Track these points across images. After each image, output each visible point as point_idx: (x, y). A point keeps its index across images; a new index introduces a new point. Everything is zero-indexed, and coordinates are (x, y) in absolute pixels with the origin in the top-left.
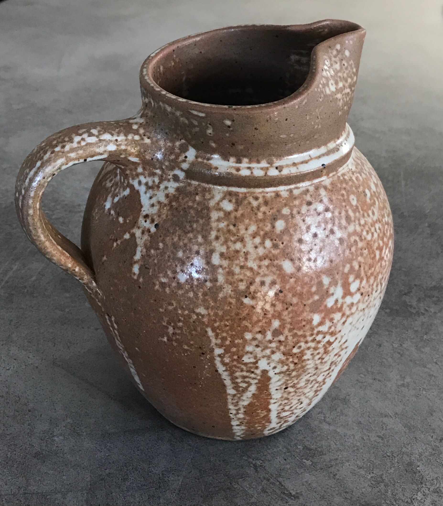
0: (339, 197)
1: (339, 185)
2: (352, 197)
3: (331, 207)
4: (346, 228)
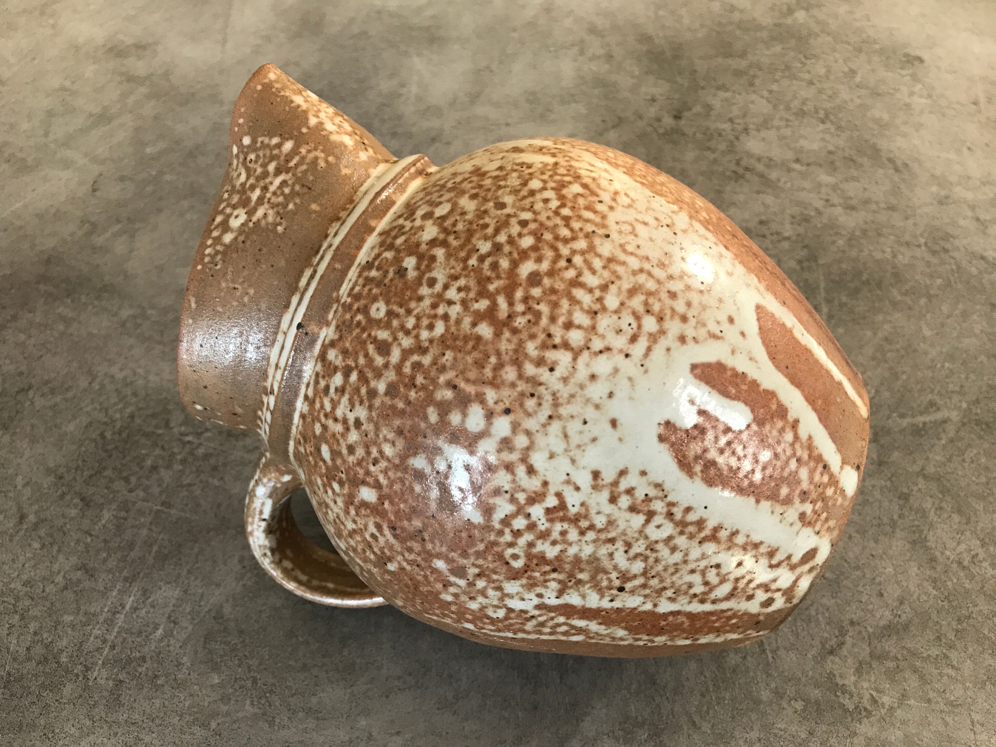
0: (354, 335)
1: (347, 316)
2: (374, 308)
3: (350, 362)
4: (387, 365)
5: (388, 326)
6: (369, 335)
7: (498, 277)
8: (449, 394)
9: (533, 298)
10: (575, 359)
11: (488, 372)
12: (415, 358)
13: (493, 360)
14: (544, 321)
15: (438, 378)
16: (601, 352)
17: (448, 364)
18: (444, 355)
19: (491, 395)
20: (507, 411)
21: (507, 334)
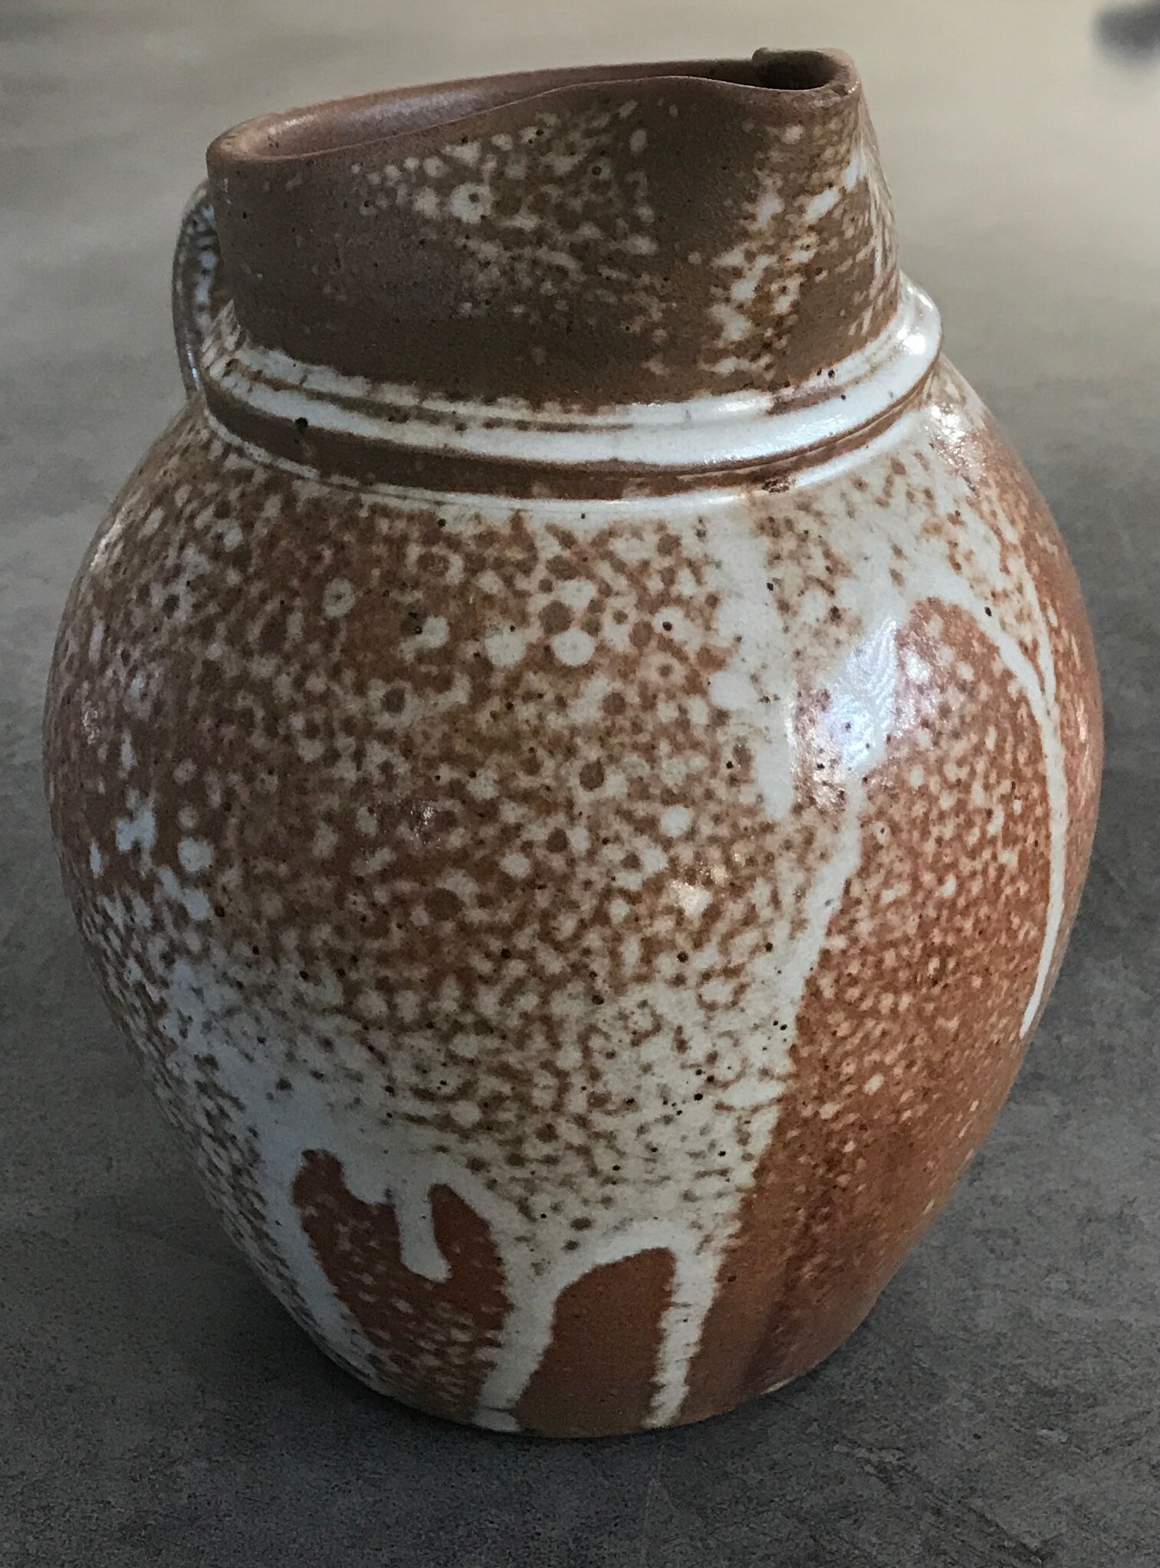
0: (298, 554)
1: (333, 523)
2: (343, 586)
3: (256, 561)
4: (247, 653)
5: (310, 632)
6: (296, 594)
7: (426, 836)
8: (216, 799)
9: (408, 914)
10: (338, 1010)
11: (262, 866)
12: (260, 714)
13: (283, 869)
14: (374, 945)
15: (235, 771)
16: (371, 1049)
17: (257, 784)
18: (270, 773)
19: (231, 877)
20: (220, 912)
21: (328, 885)
